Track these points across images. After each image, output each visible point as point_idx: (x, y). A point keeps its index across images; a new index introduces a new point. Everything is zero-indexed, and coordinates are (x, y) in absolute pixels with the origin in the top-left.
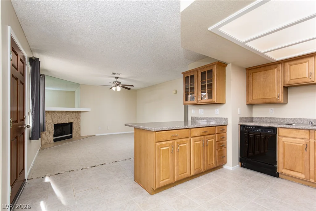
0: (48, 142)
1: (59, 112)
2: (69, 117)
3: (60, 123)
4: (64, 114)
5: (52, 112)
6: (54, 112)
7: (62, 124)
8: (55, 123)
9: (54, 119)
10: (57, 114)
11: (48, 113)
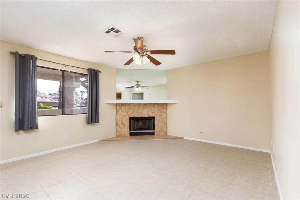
0: (122, 134)
1: (135, 105)
2: (148, 110)
3: (136, 116)
4: (142, 107)
5: (127, 105)
6: (130, 104)
7: (139, 117)
8: (130, 117)
9: (128, 112)
10: (133, 107)
11: (122, 106)
